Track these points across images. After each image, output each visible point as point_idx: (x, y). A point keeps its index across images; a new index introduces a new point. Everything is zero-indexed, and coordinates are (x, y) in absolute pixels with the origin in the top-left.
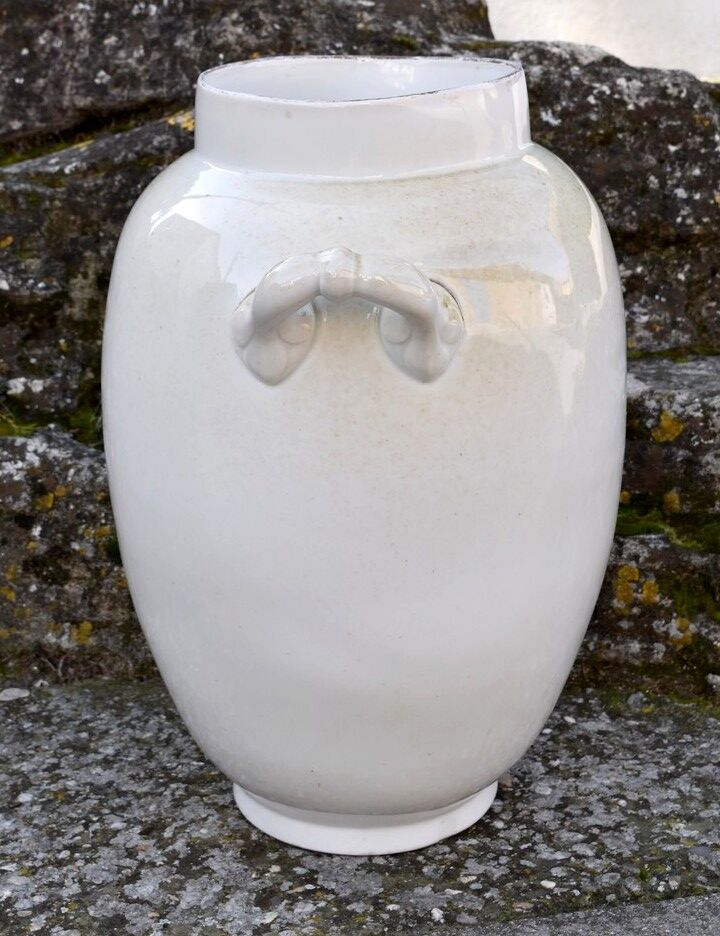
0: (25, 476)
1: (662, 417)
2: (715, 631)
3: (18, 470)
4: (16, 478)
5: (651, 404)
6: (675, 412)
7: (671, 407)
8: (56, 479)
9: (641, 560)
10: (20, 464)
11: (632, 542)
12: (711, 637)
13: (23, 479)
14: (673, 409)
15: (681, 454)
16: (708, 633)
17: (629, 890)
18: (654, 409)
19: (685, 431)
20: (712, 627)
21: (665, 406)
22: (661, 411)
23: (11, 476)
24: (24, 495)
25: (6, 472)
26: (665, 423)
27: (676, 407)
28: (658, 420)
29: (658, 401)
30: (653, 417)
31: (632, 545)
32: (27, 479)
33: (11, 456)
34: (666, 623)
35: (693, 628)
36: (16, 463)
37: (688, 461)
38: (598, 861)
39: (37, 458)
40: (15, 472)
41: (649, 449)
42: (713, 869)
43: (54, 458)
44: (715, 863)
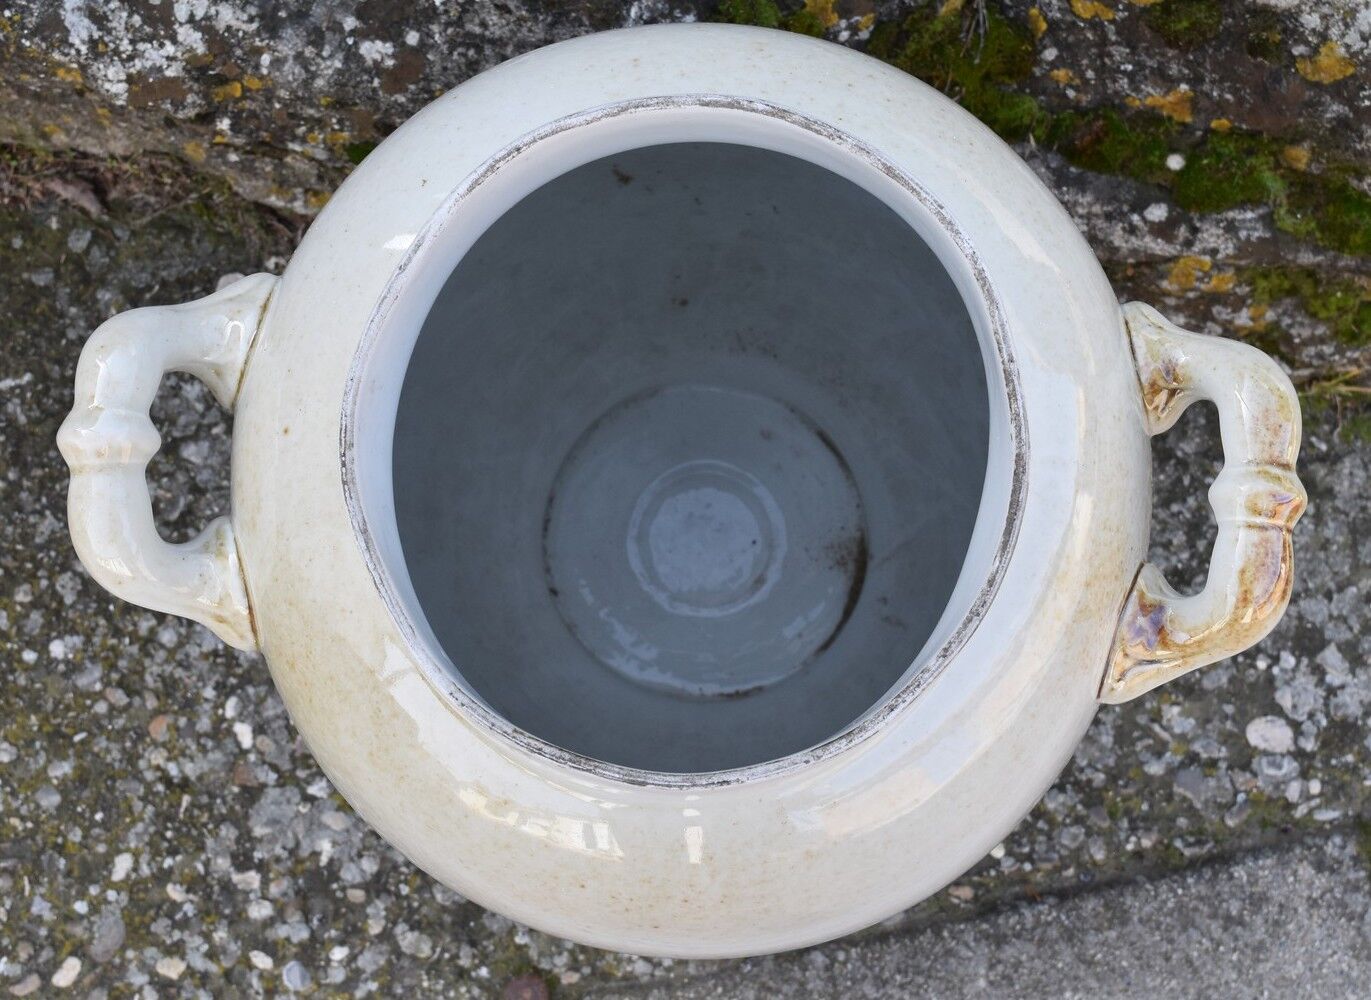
0: (184, 69)
1: (1323, 50)
2: (1302, 324)
3: (168, 58)
4: (170, 73)
5: (1311, 21)
6: (1348, 47)
7: (1343, 35)
8: (239, 67)
9: (1220, 256)
10: (170, 49)
11: (1214, 230)
12: (1293, 332)
13: (182, 74)
14: (1347, 40)
15: (1336, 109)
16: (1290, 326)
17: (1091, 857)
18: (1314, 30)
19: (1353, 76)
20: (1299, 319)
21: (1334, 32)
22: (1324, 37)
23: (160, 69)
24: (190, 98)
25: (148, 64)
26: (1323, 59)
27: (1353, 38)
28: (1316, 50)
29: (1324, 17)
30: (1307, 43)
31: (1212, 235)
32: (188, 72)
33: (148, 29)
34: (1234, 311)
35: (1270, 315)
36: (162, 45)
37: (1342, 122)
38: (1061, 798)
39: (199, 35)
40: (165, 64)
41: (1284, 82)
42: (1198, 806)
43: (229, 28)
44: (1203, 798)
